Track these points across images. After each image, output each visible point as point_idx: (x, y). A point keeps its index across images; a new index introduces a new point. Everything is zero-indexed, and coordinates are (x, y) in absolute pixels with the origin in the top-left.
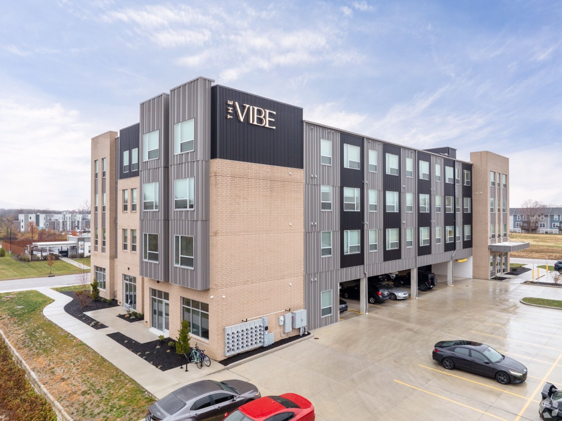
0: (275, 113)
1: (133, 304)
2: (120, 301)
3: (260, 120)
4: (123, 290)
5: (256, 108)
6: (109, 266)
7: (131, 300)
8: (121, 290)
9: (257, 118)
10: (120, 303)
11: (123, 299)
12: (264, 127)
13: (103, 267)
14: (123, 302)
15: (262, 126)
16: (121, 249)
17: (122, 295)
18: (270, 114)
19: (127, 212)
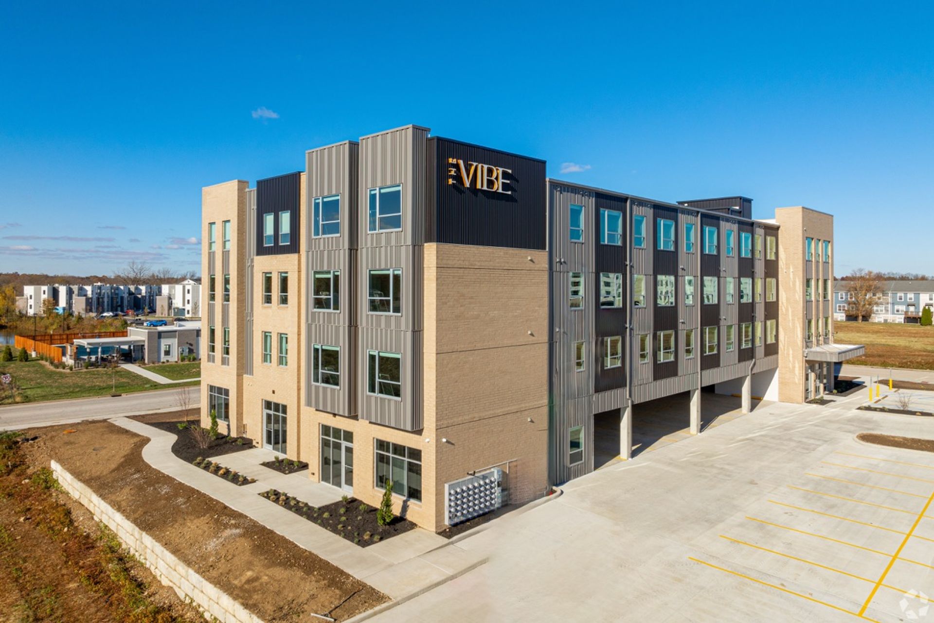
0: (510, 171)
1: (280, 445)
2: (257, 441)
3: (490, 183)
4: (262, 423)
5: (486, 167)
6: (235, 386)
7: (277, 438)
8: (260, 424)
9: (488, 180)
10: (258, 443)
11: (262, 438)
12: (495, 192)
13: (224, 387)
14: (262, 441)
15: (493, 192)
16: (260, 361)
17: (260, 431)
18: (504, 173)
19: (270, 307)
